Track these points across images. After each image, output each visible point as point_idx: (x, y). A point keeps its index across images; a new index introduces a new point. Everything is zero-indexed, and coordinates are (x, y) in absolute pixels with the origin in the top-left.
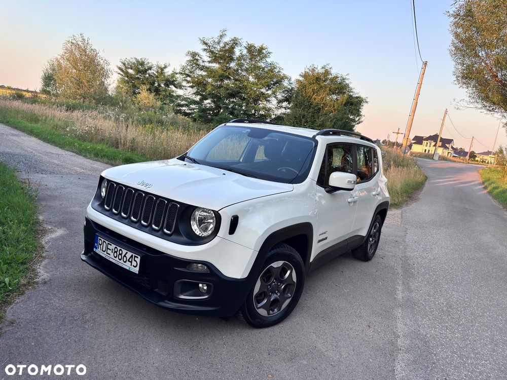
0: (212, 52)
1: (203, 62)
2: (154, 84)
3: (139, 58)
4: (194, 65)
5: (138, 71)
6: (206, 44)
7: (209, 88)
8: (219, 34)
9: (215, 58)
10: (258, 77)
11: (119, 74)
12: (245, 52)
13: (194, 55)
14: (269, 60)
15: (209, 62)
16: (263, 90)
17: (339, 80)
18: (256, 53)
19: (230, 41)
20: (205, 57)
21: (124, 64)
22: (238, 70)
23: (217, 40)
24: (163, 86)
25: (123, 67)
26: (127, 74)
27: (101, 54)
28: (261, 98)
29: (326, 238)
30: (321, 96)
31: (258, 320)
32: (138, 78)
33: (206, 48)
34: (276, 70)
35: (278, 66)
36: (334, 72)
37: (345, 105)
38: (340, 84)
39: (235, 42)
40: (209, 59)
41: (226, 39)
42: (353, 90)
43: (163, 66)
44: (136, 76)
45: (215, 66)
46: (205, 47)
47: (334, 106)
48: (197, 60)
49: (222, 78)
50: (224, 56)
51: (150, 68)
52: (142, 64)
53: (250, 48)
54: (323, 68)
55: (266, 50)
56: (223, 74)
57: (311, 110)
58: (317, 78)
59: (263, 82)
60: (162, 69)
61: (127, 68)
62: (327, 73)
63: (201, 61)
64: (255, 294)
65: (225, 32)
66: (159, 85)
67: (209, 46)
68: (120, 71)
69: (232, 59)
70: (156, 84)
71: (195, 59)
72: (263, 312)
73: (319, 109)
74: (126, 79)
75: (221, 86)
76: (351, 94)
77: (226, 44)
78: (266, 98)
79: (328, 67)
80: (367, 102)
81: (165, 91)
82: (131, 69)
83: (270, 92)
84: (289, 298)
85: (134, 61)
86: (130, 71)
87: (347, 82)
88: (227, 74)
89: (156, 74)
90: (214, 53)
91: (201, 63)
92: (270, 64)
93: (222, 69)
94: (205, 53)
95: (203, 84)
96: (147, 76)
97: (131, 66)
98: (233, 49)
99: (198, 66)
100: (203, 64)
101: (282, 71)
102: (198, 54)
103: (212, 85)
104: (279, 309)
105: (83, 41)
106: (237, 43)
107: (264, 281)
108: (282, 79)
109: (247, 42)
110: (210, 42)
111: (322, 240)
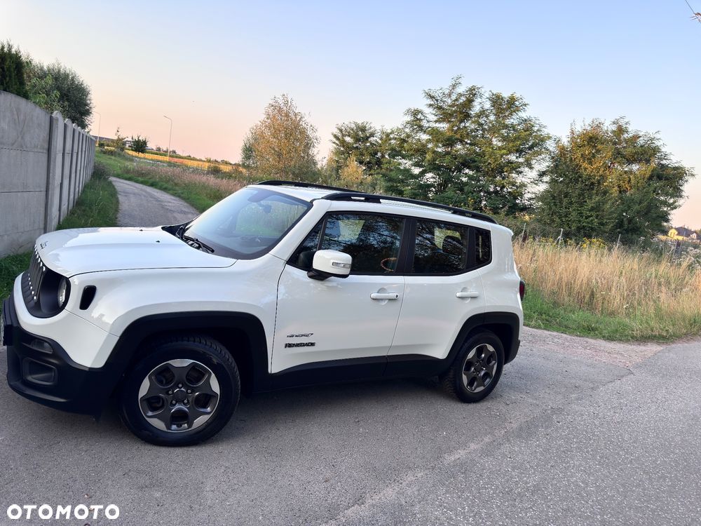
0: (440, 108)
1: (428, 122)
2: (376, 154)
3: (360, 122)
4: (415, 127)
6: (432, 97)
7: (429, 156)
8: (450, 83)
9: (445, 116)
10: (504, 139)
11: (334, 143)
12: (488, 105)
13: (416, 113)
14: (523, 115)
15: (436, 122)
16: (513, 158)
17: (641, 141)
18: (505, 106)
19: (467, 92)
20: (430, 116)
21: (341, 131)
22: (475, 130)
23: (447, 92)
24: (387, 156)
25: (339, 135)
26: (343, 143)
27: (306, 118)
28: (505, 169)
29: (313, 344)
30: (598, 164)
32: (357, 147)
33: (432, 103)
34: (535, 129)
35: (537, 122)
36: (632, 129)
37: (651, 178)
38: (642, 146)
39: (472, 93)
40: (435, 118)
41: (461, 89)
42: (668, 157)
43: (389, 131)
44: (355, 146)
45: (444, 126)
46: (430, 102)
47: (629, 181)
48: (420, 120)
49: (450, 142)
50: (455, 112)
51: (372, 135)
52: (363, 129)
53: (496, 100)
54: (614, 123)
55: (520, 101)
56: (452, 136)
57: (579, 185)
58: (591, 138)
59: (511, 145)
60: (388, 135)
61: (343, 135)
62: (621, 130)
63: (425, 121)
64: (140, 396)
65: (460, 80)
66: (383, 156)
67: (437, 100)
68: (334, 140)
69: (467, 116)
70: (379, 154)
71: (418, 119)
72: (158, 424)
73: (593, 184)
74: (342, 149)
75: (448, 153)
76: (664, 162)
77: (460, 95)
78: (515, 168)
79: (622, 122)
80: (693, 175)
81: (389, 163)
82: (349, 136)
83: (521, 160)
84: (209, 413)
85: (353, 126)
86: (348, 139)
87: (657, 143)
88: (458, 136)
89: (380, 142)
90: (443, 109)
91: (424, 123)
92: (526, 120)
93: (453, 130)
94: (431, 110)
95: (421, 150)
96: (368, 144)
97: (349, 133)
98: (470, 101)
99: (421, 128)
100: (427, 125)
101: (544, 129)
102: (421, 112)
103: (434, 152)
104: (190, 426)
105: (286, 103)
106: (475, 94)
107: (161, 382)
108: (543, 140)
109: (491, 91)
110: (438, 94)
111: (298, 345)
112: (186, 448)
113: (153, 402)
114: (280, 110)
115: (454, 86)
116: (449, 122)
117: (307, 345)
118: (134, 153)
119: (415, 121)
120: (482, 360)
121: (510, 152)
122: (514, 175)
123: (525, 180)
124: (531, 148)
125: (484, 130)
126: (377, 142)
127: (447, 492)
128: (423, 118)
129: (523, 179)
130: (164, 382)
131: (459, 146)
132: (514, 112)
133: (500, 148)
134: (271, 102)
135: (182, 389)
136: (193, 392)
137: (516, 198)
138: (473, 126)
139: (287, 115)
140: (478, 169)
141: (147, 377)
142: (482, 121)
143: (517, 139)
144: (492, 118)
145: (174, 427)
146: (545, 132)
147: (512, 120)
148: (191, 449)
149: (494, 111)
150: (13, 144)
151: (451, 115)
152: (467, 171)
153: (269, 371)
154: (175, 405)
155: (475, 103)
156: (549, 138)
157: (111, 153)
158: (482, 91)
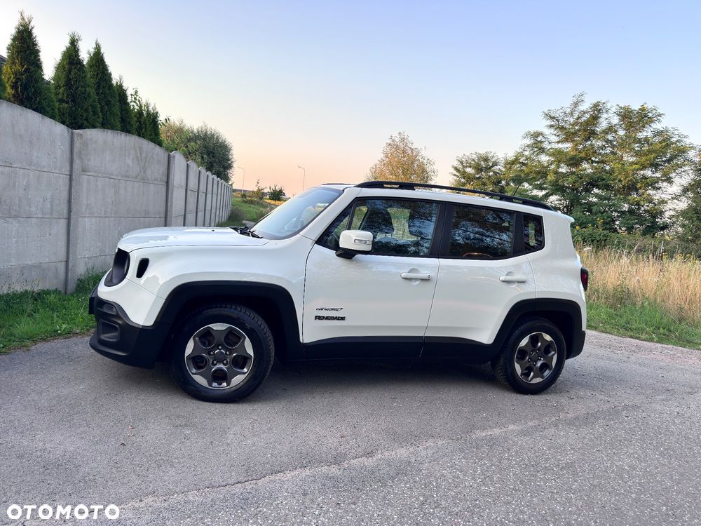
0: (562, 128)
1: (550, 143)
2: (500, 182)
3: (482, 152)
4: (536, 149)
5: (479, 169)
6: (552, 118)
7: (551, 178)
8: (572, 101)
9: (569, 136)
10: (637, 154)
11: (455, 175)
12: (615, 120)
13: (536, 135)
14: (657, 126)
15: (558, 142)
16: (648, 173)
18: (635, 119)
19: (591, 108)
20: (552, 139)
21: (462, 163)
22: (603, 147)
23: (568, 111)
24: (512, 184)
25: (460, 167)
26: (464, 174)
27: (423, 153)
29: (343, 319)
31: (192, 387)
32: (479, 178)
33: (553, 123)
34: (674, 140)
35: (676, 132)
39: (597, 109)
40: (557, 139)
41: (584, 107)
44: (478, 176)
45: (567, 146)
46: (550, 122)
48: (541, 142)
49: (574, 162)
50: (579, 130)
51: (495, 164)
52: (486, 160)
53: (626, 115)
55: (654, 112)
56: (576, 155)
59: (644, 159)
61: (464, 167)
63: (546, 143)
64: (186, 355)
65: (582, 98)
68: (455, 172)
69: (592, 134)
70: (503, 182)
71: (538, 142)
72: (201, 380)
74: (463, 180)
75: (572, 173)
77: (584, 112)
78: (653, 184)
82: (470, 167)
83: (658, 175)
84: (244, 373)
85: (474, 157)
86: (469, 170)
88: (583, 155)
89: (504, 170)
90: (566, 129)
91: (546, 146)
92: (662, 132)
93: (577, 150)
94: (552, 131)
95: (543, 173)
96: (491, 174)
97: (470, 163)
98: (595, 118)
99: (542, 150)
100: (549, 147)
101: (685, 139)
102: (542, 134)
103: (556, 173)
104: (228, 385)
105: (403, 140)
106: (600, 110)
107: (204, 344)
108: (682, 151)
109: (618, 105)
110: (557, 115)
111: (328, 318)
112: (225, 405)
113: (198, 361)
114: (397, 148)
115: (576, 104)
116: (572, 141)
117: (337, 318)
118: (273, 202)
119: (535, 143)
120: (539, 350)
121: (644, 168)
122: (651, 192)
123: (664, 197)
124: (669, 161)
125: (613, 147)
126: (500, 170)
127: (464, 457)
128: (543, 140)
129: (663, 196)
130: (207, 344)
131: (585, 165)
132: (647, 123)
133: (632, 164)
134: (389, 141)
135: (222, 351)
136: (231, 354)
137: (654, 217)
138: (600, 143)
139: (404, 152)
140: (607, 187)
141: (192, 338)
142: (610, 137)
143: (649, 152)
144: (622, 133)
145: (215, 384)
146: (687, 141)
147: (645, 134)
148: (228, 405)
149: (623, 126)
150: (136, 178)
151: (575, 134)
152: (596, 191)
153: (301, 341)
154: (216, 365)
155: (600, 120)
156: (692, 148)
157: (252, 202)
158: (609, 105)
